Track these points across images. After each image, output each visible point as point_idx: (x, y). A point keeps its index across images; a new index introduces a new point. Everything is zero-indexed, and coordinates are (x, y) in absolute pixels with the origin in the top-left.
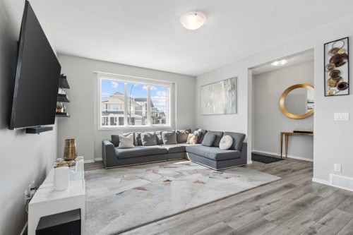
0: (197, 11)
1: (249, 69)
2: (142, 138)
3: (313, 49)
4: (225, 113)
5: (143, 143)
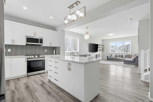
2: (118, 55)
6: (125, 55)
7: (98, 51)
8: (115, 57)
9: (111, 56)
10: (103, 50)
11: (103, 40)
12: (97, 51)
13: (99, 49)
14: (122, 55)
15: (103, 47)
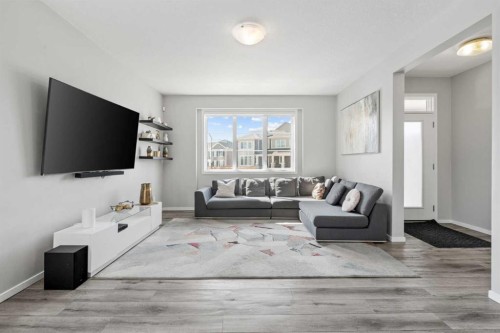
0: (241, 22)
1: (396, 73)
2: (247, 185)
3: (490, 16)
4: (366, 153)
5: (247, 193)
6: (281, 180)
7: (137, 162)
8: (237, 193)
9: (213, 191)
10: (166, 157)
11: (164, 97)
14: (267, 183)
15: (167, 140)
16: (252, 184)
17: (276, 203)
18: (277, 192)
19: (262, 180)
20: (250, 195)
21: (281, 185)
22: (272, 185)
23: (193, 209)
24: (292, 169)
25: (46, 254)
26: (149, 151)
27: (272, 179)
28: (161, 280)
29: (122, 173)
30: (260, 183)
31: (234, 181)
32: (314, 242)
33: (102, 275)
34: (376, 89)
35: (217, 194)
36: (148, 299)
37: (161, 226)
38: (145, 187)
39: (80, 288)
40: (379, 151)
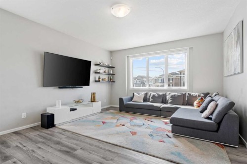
5: (150, 100)
6: (173, 94)
7: (91, 83)
8: (144, 100)
9: (131, 99)
10: (111, 81)
11: (111, 52)
12: (87, 83)
13: (92, 77)
14: (165, 96)
15: (112, 73)
16: (154, 96)
17: (163, 108)
18: (169, 101)
19: (161, 94)
20: (152, 102)
21: (173, 97)
22: (167, 97)
23: (118, 106)
24: (186, 88)
25: (41, 114)
26: (99, 78)
27: (168, 93)
28: (73, 133)
29: (82, 87)
30: (159, 96)
31: (143, 93)
32: (171, 134)
33: (59, 127)
34: (241, 20)
35: (133, 100)
36: (61, 139)
37: (100, 112)
38: (93, 94)
39: (49, 129)
40: (242, 71)
